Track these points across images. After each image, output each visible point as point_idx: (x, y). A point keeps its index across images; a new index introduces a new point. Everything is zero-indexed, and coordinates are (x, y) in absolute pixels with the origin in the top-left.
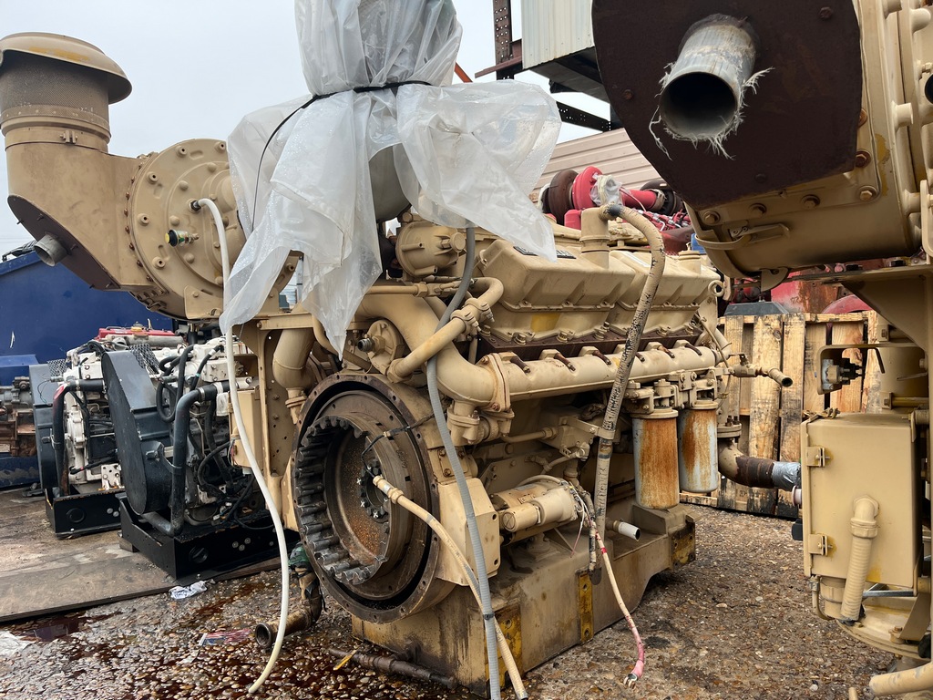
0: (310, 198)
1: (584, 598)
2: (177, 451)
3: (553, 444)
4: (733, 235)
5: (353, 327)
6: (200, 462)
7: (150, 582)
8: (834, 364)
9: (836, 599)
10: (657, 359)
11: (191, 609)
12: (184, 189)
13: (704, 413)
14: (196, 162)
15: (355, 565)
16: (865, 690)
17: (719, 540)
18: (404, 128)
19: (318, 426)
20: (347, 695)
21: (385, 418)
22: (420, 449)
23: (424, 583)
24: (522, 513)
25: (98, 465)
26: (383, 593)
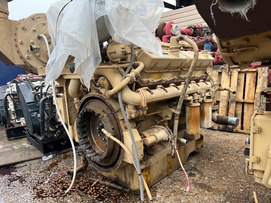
0: (74, 35)
1: (170, 162)
2: (41, 115)
3: (160, 115)
4: (234, 50)
5: (93, 79)
6: (49, 119)
7: (36, 155)
8: (265, 97)
9: (260, 177)
10: (194, 87)
11: (48, 164)
12: (34, 31)
13: (208, 104)
14: (38, 22)
15: (97, 155)
16: (257, 191)
17: (210, 139)
18: (108, 8)
19: (83, 111)
20: (96, 194)
21: (105, 109)
22: (117, 120)
23: (119, 162)
24: (150, 140)
25: (19, 118)
26: (106, 164)
